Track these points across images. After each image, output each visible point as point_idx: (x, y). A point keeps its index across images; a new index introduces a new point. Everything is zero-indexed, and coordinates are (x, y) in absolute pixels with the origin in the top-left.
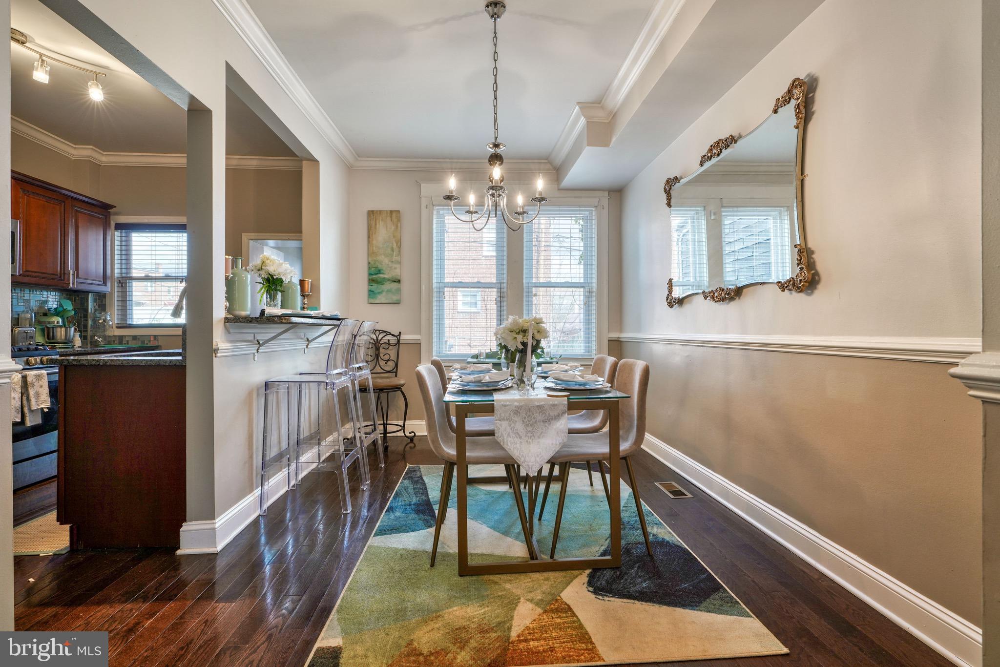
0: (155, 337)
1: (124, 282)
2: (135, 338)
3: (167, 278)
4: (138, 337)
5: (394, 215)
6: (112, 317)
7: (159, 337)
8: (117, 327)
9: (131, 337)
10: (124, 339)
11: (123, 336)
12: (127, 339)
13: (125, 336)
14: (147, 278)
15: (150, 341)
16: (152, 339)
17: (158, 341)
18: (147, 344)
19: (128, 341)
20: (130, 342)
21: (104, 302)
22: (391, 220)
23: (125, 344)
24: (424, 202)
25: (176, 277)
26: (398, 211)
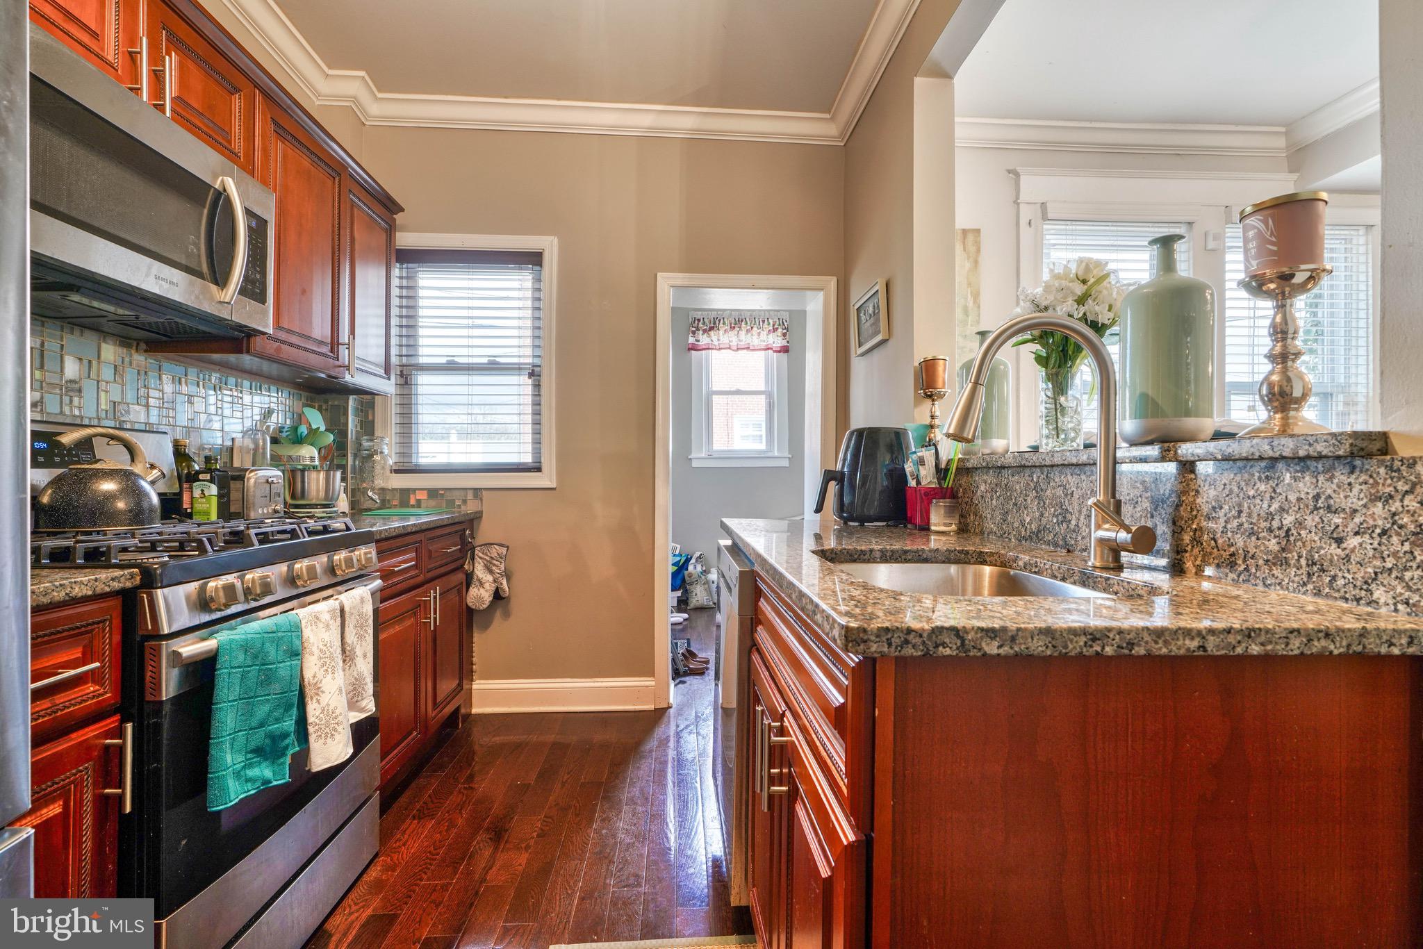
0: (477, 491)
1: (406, 375)
2: (433, 493)
3: (493, 367)
4: (441, 492)
5: (970, 238)
6: (388, 450)
7: (484, 492)
8: (397, 471)
9: (426, 492)
10: (411, 496)
11: (408, 490)
12: (422, 496)
13: (414, 490)
14: (451, 367)
15: (465, 501)
16: (470, 495)
17: (481, 500)
18: (459, 506)
19: (419, 501)
20: (423, 505)
21: (370, 418)
22: (965, 250)
23: (413, 506)
24: (1026, 213)
25: (519, 364)
26: (978, 231)
